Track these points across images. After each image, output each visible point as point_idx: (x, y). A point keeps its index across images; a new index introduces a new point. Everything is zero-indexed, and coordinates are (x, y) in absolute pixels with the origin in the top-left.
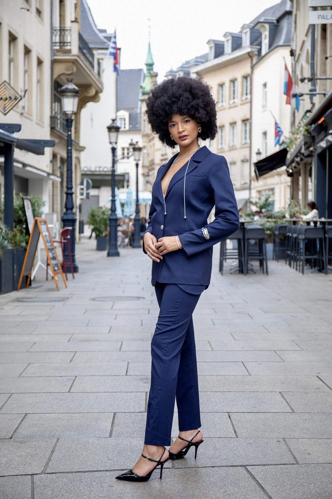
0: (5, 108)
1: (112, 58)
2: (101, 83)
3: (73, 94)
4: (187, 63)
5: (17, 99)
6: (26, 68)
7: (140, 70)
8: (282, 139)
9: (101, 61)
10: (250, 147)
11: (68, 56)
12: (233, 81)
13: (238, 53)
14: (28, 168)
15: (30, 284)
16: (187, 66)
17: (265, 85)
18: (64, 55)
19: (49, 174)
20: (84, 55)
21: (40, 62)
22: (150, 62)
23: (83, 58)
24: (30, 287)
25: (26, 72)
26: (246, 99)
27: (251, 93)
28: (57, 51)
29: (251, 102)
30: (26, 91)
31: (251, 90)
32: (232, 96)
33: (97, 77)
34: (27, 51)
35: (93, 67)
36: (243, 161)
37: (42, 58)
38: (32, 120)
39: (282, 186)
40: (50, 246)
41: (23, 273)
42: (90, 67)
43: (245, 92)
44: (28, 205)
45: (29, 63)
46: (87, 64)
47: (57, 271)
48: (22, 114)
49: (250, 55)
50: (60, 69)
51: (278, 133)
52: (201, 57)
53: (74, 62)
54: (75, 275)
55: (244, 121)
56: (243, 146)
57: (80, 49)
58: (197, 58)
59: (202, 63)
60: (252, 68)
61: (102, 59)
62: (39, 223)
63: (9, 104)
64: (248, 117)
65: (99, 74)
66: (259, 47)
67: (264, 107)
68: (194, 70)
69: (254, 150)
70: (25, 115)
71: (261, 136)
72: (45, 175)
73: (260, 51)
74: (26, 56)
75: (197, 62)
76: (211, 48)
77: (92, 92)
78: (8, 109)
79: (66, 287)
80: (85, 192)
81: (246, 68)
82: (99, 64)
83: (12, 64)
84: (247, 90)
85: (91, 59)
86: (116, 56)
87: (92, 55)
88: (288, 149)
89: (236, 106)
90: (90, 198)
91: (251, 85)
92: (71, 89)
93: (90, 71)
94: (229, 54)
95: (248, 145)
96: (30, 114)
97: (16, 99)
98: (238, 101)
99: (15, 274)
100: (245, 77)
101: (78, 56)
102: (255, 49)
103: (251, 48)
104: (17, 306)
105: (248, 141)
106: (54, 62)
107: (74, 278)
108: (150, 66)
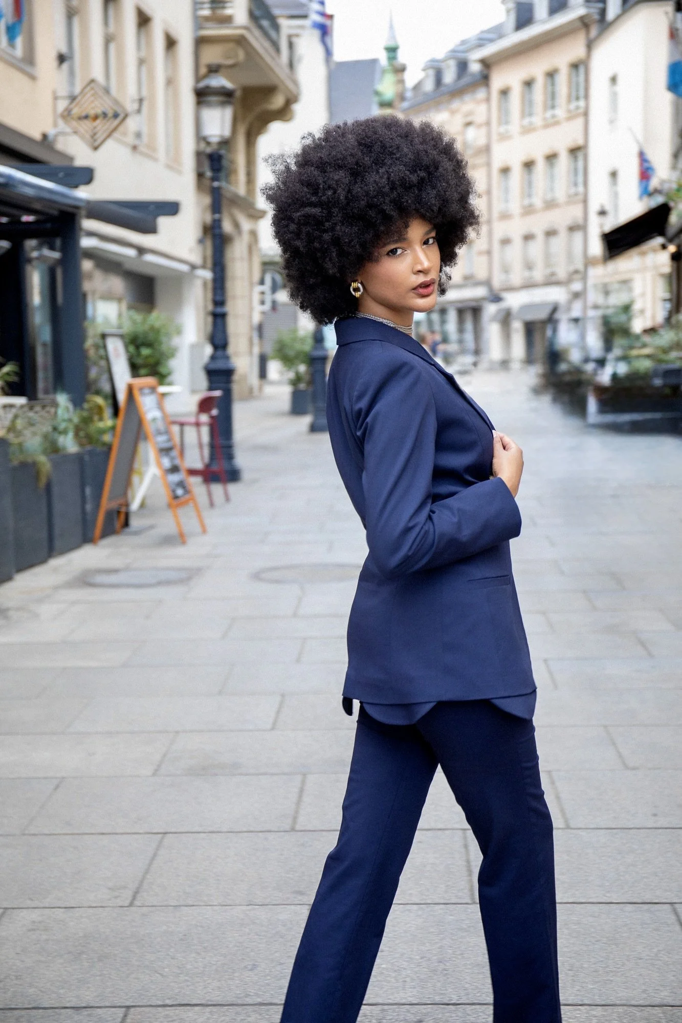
0: (95, 134)
1: (317, 33)
2: (296, 83)
3: (221, 98)
4: (463, 42)
5: (118, 116)
6: (143, 54)
7: (374, 62)
8: (654, 183)
9: (295, 40)
10: (585, 201)
11: (227, 28)
12: (551, 75)
13: (562, 19)
14: (149, 258)
15: (126, 524)
16: (462, 48)
17: (614, 80)
18: (220, 26)
19: (193, 267)
20: (261, 27)
21: (171, 43)
22: (391, 44)
23: (257, 32)
24: (127, 530)
25: (141, 62)
26: (578, 108)
27: (587, 97)
28: (207, 19)
29: (586, 114)
30: (141, 101)
31: (587, 89)
32: (549, 103)
33: (287, 70)
34: (144, 20)
35: (277, 49)
36: (572, 229)
37: (174, 34)
38: (155, 160)
39: (649, 276)
40: (165, 442)
41: (106, 504)
42: (271, 50)
43: (574, 94)
44: (116, 349)
45: (149, 44)
46: (267, 44)
47: (183, 499)
48: (135, 148)
49: (584, 23)
50: (212, 55)
51: (645, 173)
52: (489, 31)
53: (240, 41)
54: (232, 488)
55: (575, 151)
56: (571, 199)
57: (252, 16)
58: (482, 32)
59: (491, 41)
60: (590, 46)
61: (297, 36)
62: (136, 393)
63: (102, 127)
64: (580, 142)
65: (291, 65)
66: (600, 5)
67: (612, 122)
68: (476, 56)
69: (594, 207)
70: (142, 149)
71: (606, 179)
72: (184, 268)
73: (603, 12)
74: (143, 29)
75: (481, 42)
76: (508, 11)
77: (278, 101)
78: (100, 137)
79: (204, 531)
80: (268, 298)
81: (575, 49)
82: (291, 45)
83: (112, 47)
84: (577, 91)
85: (273, 33)
86: (324, 31)
87: (276, 27)
88: (672, 204)
89: (557, 123)
90: (280, 308)
91: (587, 80)
92: (217, 88)
93: (273, 58)
94: (544, 22)
95: (581, 197)
96: (152, 147)
97: (116, 116)
98: (560, 112)
99: (89, 507)
100: (575, 66)
101: (246, 28)
102: (594, 10)
103: (588, 7)
104: (74, 603)
105: (581, 189)
106: (200, 42)
107: (227, 498)
108: (392, 51)
